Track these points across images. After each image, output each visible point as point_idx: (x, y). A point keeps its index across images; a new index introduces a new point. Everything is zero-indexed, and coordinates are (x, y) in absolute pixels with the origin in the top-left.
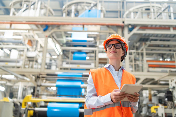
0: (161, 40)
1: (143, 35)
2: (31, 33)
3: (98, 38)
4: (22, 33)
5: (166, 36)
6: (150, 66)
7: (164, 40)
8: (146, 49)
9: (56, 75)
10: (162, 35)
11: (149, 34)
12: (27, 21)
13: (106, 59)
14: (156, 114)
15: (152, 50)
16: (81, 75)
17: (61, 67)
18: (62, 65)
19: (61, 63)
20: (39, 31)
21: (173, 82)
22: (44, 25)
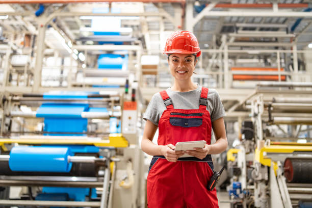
0: (262, 29)
1: (228, 19)
2: (20, 21)
3: (145, 28)
4: (3, 20)
5: (271, 20)
6: (236, 78)
7: (268, 29)
8: (230, 47)
9: (42, 96)
10: (263, 19)
11: (239, 17)
13: (155, 67)
14: (234, 164)
15: (242, 48)
17: (74, 83)
18: (75, 79)
19: (74, 76)
20: (28, 16)
21: (256, 104)
22: (38, 5)
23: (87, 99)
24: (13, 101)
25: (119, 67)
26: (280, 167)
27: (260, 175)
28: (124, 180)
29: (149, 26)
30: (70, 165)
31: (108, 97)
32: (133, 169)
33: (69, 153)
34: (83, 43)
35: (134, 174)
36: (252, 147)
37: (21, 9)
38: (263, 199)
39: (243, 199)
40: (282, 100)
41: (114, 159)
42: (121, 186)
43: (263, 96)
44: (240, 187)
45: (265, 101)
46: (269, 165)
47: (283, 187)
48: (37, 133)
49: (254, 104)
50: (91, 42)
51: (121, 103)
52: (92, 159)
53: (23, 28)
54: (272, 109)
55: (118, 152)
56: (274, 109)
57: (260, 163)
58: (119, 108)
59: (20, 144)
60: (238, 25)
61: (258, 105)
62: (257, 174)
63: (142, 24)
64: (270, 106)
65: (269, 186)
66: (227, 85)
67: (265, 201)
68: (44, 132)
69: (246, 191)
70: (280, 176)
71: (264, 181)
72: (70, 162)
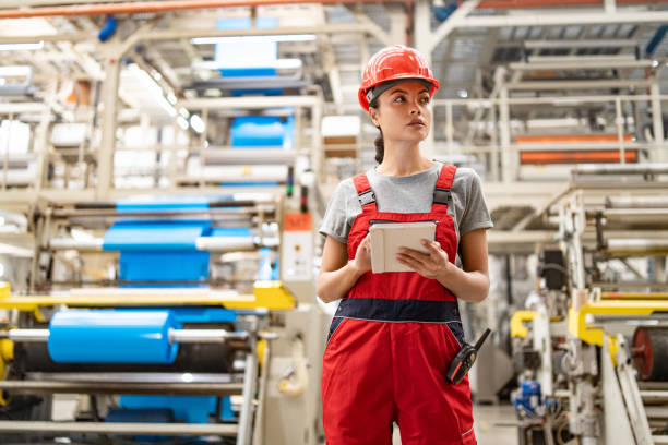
0: (582, 52)
1: (506, 34)
2: (68, 53)
3: (329, 57)
5: (601, 31)
6: (527, 159)
7: (596, 52)
8: (512, 92)
9: (112, 207)
10: (584, 30)
11: (530, 28)
12: (34, 7)
13: (352, 140)
14: (526, 343)
15: (538, 93)
16: (205, 200)
17: (183, 178)
18: (184, 169)
19: (181, 163)
20: (83, 40)
21: (569, 214)
22: (103, 17)
23: (206, 210)
24: (54, 217)
25: (276, 142)
26: (622, 345)
27: (578, 364)
28: (288, 378)
29: (336, 53)
30: (174, 349)
31: (251, 204)
32: (305, 355)
33: (172, 323)
34: (201, 94)
35: (308, 366)
36: (562, 306)
37: (69, 28)
38: (588, 416)
39: (544, 418)
40: (627, 202)
41: (265, 335)
42: (282, 392)
43: (583, 196)
44: (538, 392)
45: (586, 205)
46: (600, 343)
47: (631, 389)
48: (105, 283)
49: (565, 213)
50: (215, 92)
51: (278, 218)
52: (219, 335)
53: (74, 66)
54: (603, 221)
55: (274, 320)
56: (609, 221)
57: (579, 340)
58: (274, 227)
59: (71, 306)
60: (529, 44)
61: (574, 215)
62: (573, 362)
63: (322, 49)
64: (599, 216)
65: (601, 387)
66: (508, 174)
67: (591, 421)
68: (120, 282)
69: (550, 401)
70: (623, 366)
71: (589, 378)
72: (174, 342)
